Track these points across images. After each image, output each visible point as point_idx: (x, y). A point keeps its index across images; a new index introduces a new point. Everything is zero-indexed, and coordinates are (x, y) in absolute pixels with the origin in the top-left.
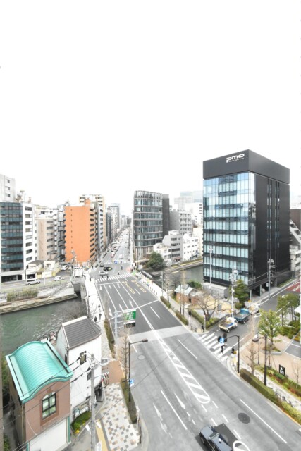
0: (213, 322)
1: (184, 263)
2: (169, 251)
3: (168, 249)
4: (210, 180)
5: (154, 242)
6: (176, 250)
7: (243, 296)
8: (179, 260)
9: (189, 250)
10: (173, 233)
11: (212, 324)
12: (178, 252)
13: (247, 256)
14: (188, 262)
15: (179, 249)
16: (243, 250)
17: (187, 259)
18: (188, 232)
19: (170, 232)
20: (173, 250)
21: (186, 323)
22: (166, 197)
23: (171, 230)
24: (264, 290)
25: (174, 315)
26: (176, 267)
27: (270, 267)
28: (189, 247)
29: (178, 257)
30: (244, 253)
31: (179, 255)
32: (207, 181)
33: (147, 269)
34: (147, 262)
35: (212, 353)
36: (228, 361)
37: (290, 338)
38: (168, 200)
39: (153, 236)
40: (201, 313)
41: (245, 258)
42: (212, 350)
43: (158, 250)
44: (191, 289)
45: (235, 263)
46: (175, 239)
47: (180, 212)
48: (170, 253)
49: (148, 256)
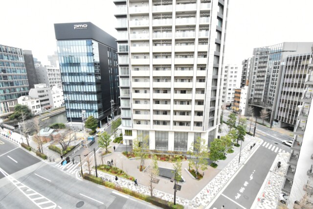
0: (69, 149)
1: (55, 110)
2: (37, 102)
3: (35, 101)
4: (63, 42)
5: (19, 95)
6: (44, 100)
7: (93, 126)
8: (49, 108)
9: (59, 99)
10: (39, 87)
11: (69, 152)
12: (47, 102)
13: (96, 100)
14: (59, 108)
15: (48, 100)
16: (93, 96)
17: (58, 107)
18: (56, 85)
19: (35, 86)
20: (41, 101)
21: (45, 158)
22: (28, 53)
23: (37, 83)
24: (110, 119)
25: (34, 155)
26: (46, 115)
27: (112, 104)
28: (58, 96)
29: (48, 106)
30: (94, 98)
31: (49, 104)
32: (60, 42)
33: (12, 121)
34: (10, 115)
35: (65, 172)
36: (77, 172)
37: (119, 143)
38: (32, 56)
39: (17, 90)
40: (59, 146)
41: (95, 101)
42: (65, 169)
43: (24, 102)
44: (52, 130)
45: (89, 105)
46: (43, 91)
47: (47, 68)
48: (39, 103)
49: (12, 109)
